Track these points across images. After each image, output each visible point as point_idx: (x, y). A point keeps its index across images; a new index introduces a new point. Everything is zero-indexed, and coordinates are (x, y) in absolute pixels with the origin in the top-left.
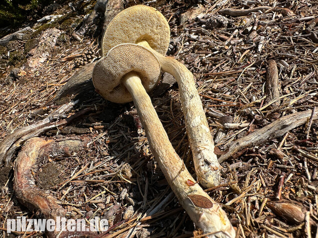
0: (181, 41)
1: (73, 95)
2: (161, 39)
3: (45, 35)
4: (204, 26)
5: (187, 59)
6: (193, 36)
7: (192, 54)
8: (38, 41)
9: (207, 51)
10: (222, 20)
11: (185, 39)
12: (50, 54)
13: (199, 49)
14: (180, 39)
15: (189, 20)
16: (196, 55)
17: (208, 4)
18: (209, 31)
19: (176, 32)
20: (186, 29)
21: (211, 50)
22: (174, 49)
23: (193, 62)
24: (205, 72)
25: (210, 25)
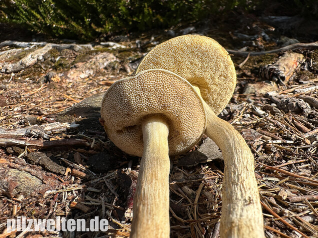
0: (241, 110)
1: (80, 117)
2: (219, 94)
3: (100, 56)
4: (275, 105)
5: (244, 133)
6: (259, 111)
7: (253, 131)
8: (90, 58)
9: (276, 135)
10: (304, 106)
11: (246, 110)
12: (93, 73)
13: (264, 129)
14: (240, 108)
15: (256, 93)
16: (257, 134)
17: (284, 85)
18: (282, 112)
19: (236, 99)
20: (250, 100)
21: (281, 135)
22: (229, 116)
23: (252, 141)
24: (267, 163)
25: (285, 107)
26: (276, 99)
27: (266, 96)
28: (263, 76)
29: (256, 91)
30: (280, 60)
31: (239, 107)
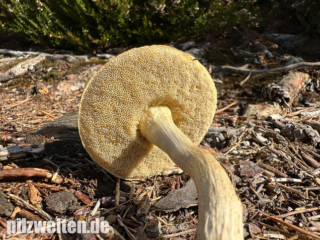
0: (240, 136)
1: (53, 138)
3: (94, 68)
4: (278, 130)
5: (241, 166)
6: (260, 137)
7: (252, 164)
9: (280, 170)
10: (312, 134)
11: (245, 136)
13: (266, 161)
14: (239, 133)
15: (257, 115)
16: (258, 168)
17: (288, 107)
18: (286, 139)
19: (235, 121)
20: (250, 123)
21: (286, 171)
22: (225, 142)
23: (251, 177)
24: (269, 209)
25: (290, 134)
26: (280, 124)
27: (269, 119)
28: (265, 96)
29: (257, 114)
30: (284, 79)
31: (237, 132)
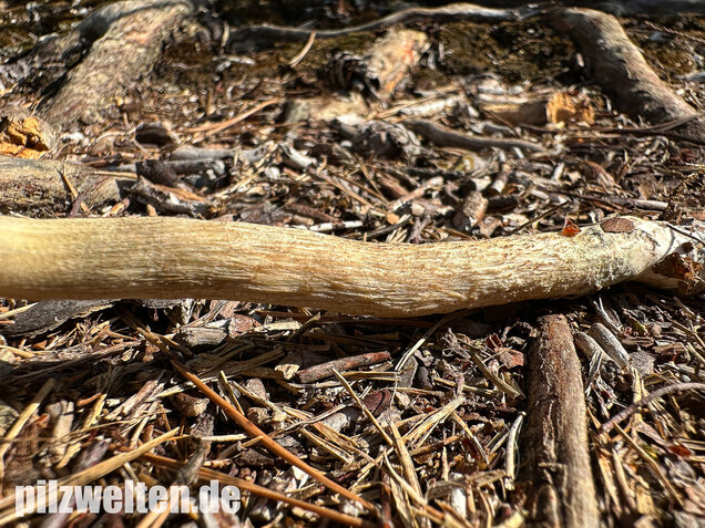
4: (347, 143)
5: (245, 215)
6: (301, 158)
7: (269, 207)
10: (403, 140)
11: (271, 159)
13: (303, 199)
14: (258, 156)
15: (311, 120)
16: (280, 213)
17: (379, 101)
22: (224, 176)
25: (365, 145)
26: (352, 130)
27: (335, 124)
29: (310, 116)
30: (376, 46)
31: (256, 154)
